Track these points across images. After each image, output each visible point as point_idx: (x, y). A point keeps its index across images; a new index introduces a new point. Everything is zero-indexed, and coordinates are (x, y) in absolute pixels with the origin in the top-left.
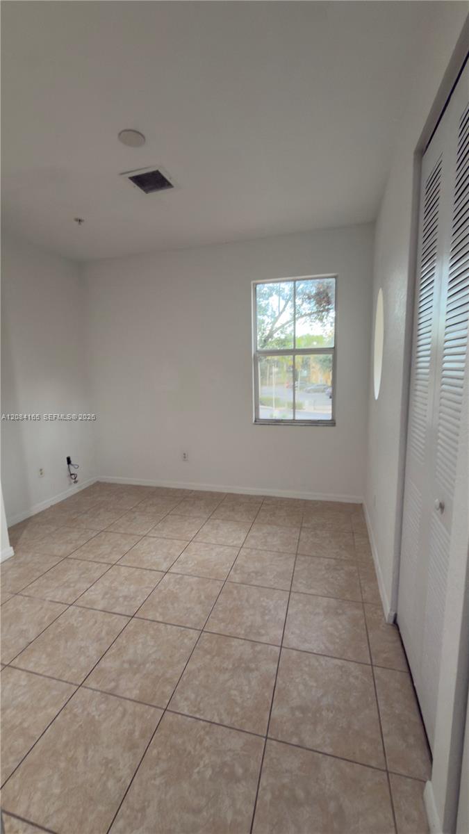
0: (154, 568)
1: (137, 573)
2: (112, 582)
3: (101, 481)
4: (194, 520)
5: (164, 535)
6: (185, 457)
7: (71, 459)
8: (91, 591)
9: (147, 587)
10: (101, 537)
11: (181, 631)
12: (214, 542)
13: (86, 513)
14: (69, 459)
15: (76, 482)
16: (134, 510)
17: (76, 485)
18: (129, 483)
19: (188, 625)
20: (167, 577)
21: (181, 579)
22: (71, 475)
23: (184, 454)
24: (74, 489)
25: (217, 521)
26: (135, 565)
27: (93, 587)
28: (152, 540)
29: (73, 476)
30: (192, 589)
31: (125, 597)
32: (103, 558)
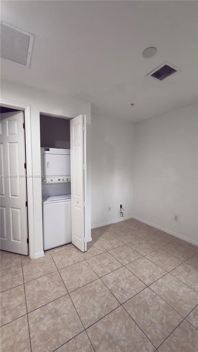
0: (142, 279)
1: (132, 277)
2: (119, 276)
3: (134, 218)
4: (174, 259)
5: (154, 261)
6: (176, 219)
7: (122, 206)
8: (110, 275)
9: (134, 290)
10: (124, 247)
11: (143, 338)
12: (184, 281)
13: (122, 232)
14: (121, 206)
15: (123, 216)
16: (144, 239)
17: (122, 218)
18: (146, 223)
19: (149, 336)
20: (147, 290)
21: (155, 296)
22: (121, 213)
23: (176, 217)
24: (121, 219)
25: (190, 267)
26: (133, 271)
27: (111, 274)
28: (146, 260)
29: (122, 214)
30: (159, 309)
31: (122, 289)
32: (121, 259)
